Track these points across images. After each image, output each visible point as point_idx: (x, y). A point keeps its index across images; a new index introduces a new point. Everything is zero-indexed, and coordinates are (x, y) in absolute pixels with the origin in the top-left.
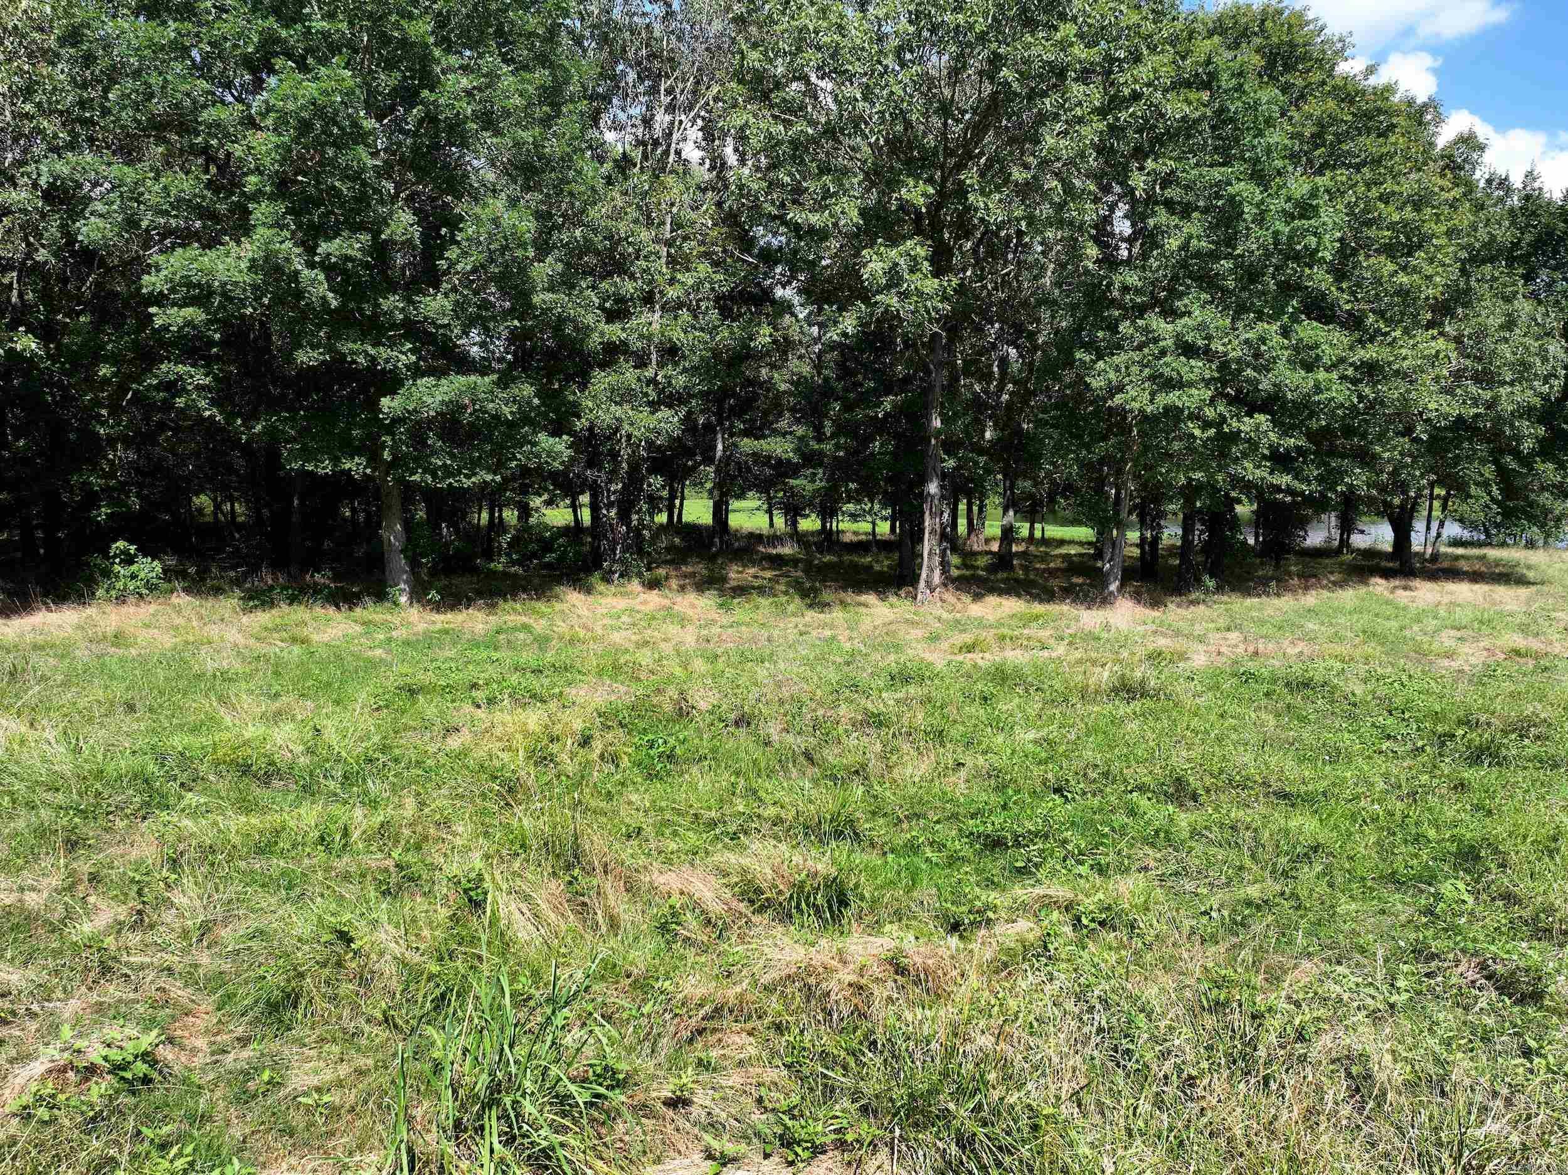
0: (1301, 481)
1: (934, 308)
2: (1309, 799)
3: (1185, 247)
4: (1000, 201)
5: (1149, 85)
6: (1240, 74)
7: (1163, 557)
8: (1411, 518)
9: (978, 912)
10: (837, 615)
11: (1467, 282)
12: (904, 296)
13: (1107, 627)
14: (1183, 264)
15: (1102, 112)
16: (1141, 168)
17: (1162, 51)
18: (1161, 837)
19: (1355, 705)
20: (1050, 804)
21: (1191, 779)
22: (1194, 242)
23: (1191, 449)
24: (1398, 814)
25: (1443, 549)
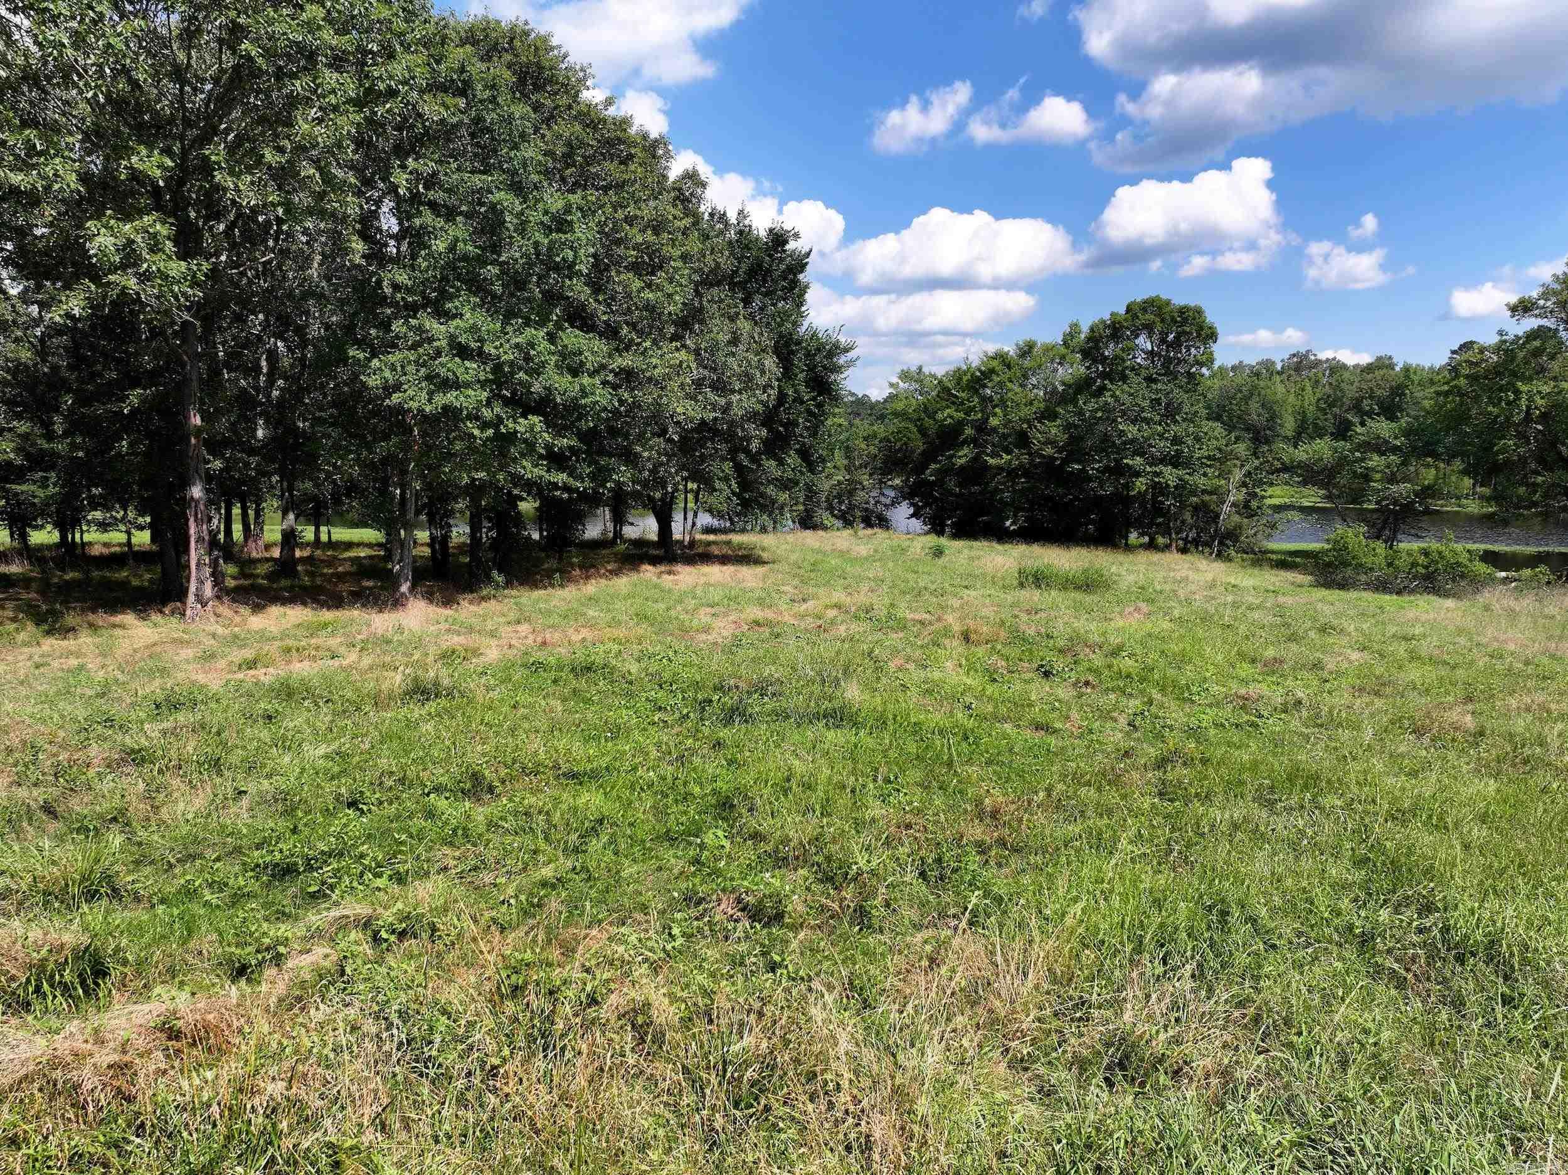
0: (575, 478)
1: (184, 294)
2: (594, 775)
3: (452, 248)
4: (252, 183)
5: (405, 83)
6: (493, 87)
7: (454, 555)
8: (671, 509)
9: (268, 949)
10: (85, 640)
11: (701, 303)
12: (145, 278)
13: (400, 629)
14: (451, 266)
15: (358, 103)
16: (403, 167)
17: (416, 52)
18: (460, 835)
19: (631, 683)
20: (344, 821)
21: (487, 773)
22: (460, 245)
23: (472, 449)
24: (669, 777)
25: (698, 537)
